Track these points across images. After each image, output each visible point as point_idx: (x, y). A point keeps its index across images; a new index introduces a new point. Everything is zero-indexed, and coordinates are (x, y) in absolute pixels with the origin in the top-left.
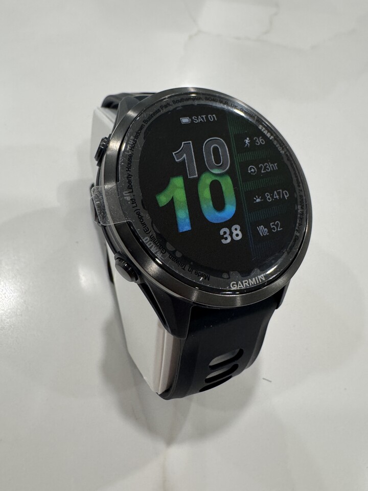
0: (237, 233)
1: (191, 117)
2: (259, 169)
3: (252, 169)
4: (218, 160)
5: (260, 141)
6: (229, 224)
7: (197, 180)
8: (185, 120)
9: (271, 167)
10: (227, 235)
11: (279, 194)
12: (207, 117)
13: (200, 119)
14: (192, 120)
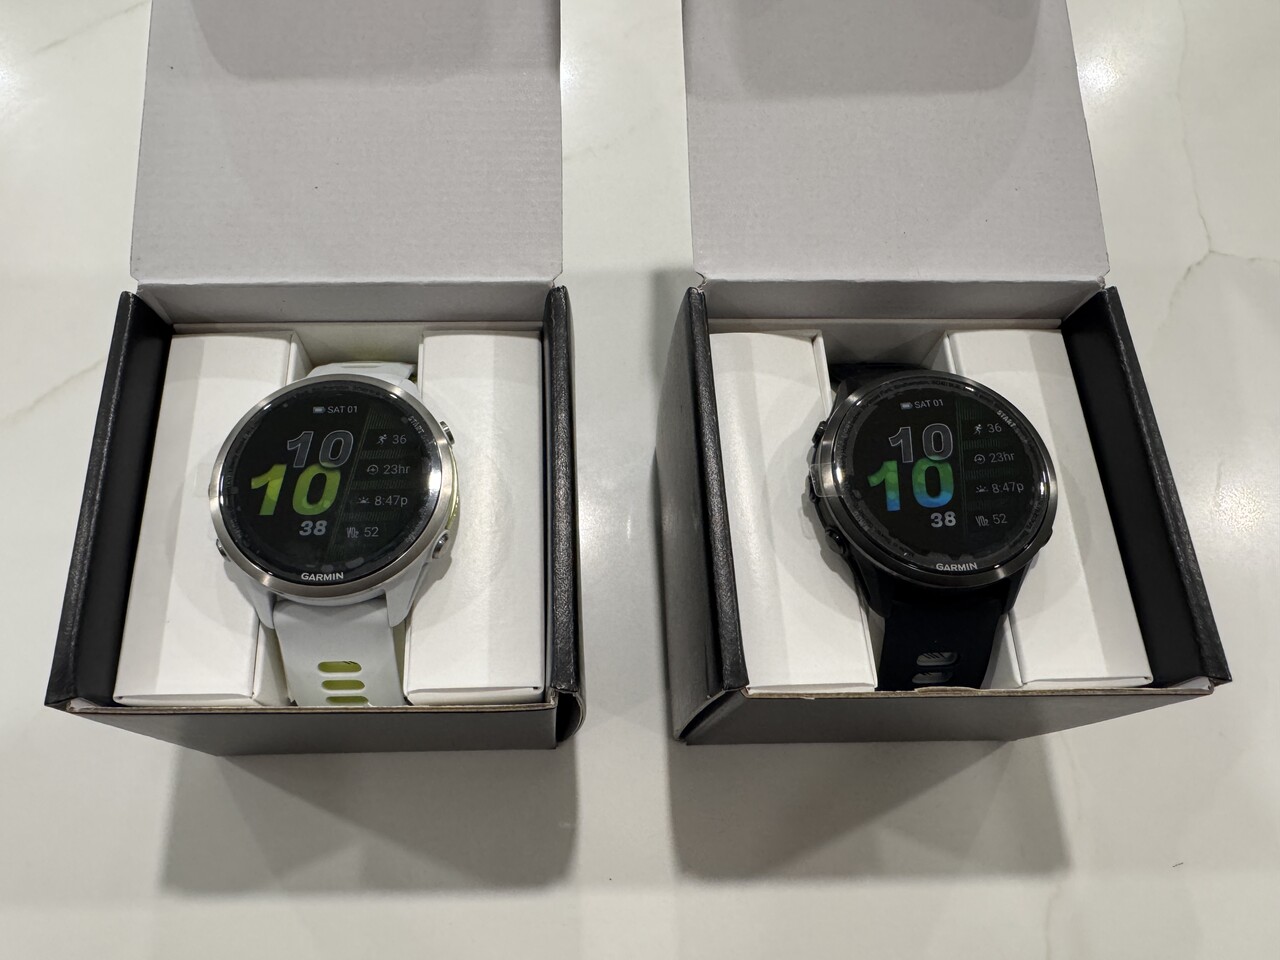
0: (951, 520)
1: (913, 403)
2: (989, 459)
3: (979, 458)
4: (938, 445)
5: (996, 428)
6: (943, 510)
7: (912, 465)
8: (906, 406)
9: (1005, 457)
10: (939, 520)
11: (1010, 486)
12: (931, 403)
13: (923, 404)
14: (914, 405)
